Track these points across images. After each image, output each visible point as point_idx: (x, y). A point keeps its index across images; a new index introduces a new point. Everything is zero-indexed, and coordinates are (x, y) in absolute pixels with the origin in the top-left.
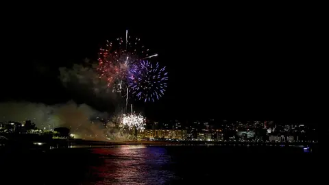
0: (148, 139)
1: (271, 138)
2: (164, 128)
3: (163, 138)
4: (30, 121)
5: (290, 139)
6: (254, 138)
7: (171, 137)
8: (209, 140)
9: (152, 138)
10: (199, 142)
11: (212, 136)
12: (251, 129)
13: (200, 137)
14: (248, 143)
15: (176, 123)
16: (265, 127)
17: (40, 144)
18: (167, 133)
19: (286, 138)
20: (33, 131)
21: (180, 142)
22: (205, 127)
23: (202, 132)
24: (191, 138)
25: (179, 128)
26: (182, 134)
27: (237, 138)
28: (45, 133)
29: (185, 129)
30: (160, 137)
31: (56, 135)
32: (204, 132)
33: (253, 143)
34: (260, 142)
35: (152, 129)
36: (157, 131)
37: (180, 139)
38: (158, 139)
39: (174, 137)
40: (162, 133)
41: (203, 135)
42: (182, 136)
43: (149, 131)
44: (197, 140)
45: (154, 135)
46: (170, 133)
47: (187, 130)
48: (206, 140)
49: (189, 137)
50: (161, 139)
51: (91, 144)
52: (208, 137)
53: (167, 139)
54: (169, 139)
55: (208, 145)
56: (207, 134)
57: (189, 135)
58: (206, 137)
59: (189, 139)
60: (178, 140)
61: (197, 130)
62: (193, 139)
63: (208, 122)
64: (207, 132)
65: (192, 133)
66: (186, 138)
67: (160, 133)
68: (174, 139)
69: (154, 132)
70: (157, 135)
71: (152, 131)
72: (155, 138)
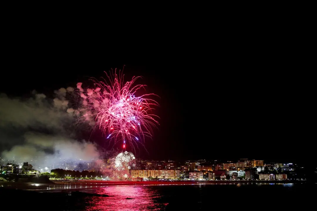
0: (142, 179)
1: (261, 177)
2: (157, 168)
3: (156, 179)
4: (27, 163)
5: (279, 177)
6: (244, 177)
7: (164, 177)
8: (200, 179)
9: (145, 179)
10: (191, 182)
11: (204, 175)
12: (241, 168)
13: (193, 177)
14: (238, 182)
15: (168, 163)
16: (255, 166)
17: (37, 185)
18: (160, 174)
19: (275, 177)
20: (30, 172)
21: (173, 182)
22: (197, 167)
23: (193, 171)
24: (183, 178)
25: (172, 169)
26: (175, 174)
27: (228, 177)
28: (42, 174)
29: (177, 169)
30: (153, 177)
31: (53, 176)
32: (196, 171)
33: (243, 182)
34: (250, 181)
35: (145, 170)
36: (150, 172)
37: (173, 179)
38: (152, 179)
39: (167, 177)
40: (155, 173)
41: (195, 174)
42: (175, 176)
43: (142, 171)
44: (189, 179)
45: (147, 175)
46: (163, 173)
47: (179, 170)
48: (198, 180)
49: (181, 177)
50: (155, 179)
51: (87, 185)
52: (200, 176)
53: (160, 179)
54: (162, 179)
55: (200, 184)
56: (199, 174)
57: (182, 175)
58: (198, 176)
59: (181, 179)
60: (171, 180)
61: (189, 170)
62: (186, 179)
63: (200, 162)
64: (199, 172)
65: (184, 172)
66: (179, 178)
67: (154, 173)
68: (167, 179)
69: (147, 172)
70: (150, 175)
71: (145, 172)
72: (148, 178)
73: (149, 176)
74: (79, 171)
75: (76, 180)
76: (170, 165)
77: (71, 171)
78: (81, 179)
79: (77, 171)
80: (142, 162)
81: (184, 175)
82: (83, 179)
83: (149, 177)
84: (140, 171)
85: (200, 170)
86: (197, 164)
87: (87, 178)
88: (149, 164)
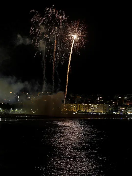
2: (87, 102)
3: (86, 112)
7: (93, 110)
8: (129, 113)
9: (75, 111)
10: (120, 115)
13: (121, 111)
15: (97, 97)
18: (89, 107)
21: (102, 115)
22: (126, 101)
23: (123, 106)
24: (112, 112)
25: (101, 102)
26: (104, 108)
29: (106, 103)
30: (82, 110)
32: (125, 106)
35: (75, 103)
36: (80, 106)
37: (102, 113)
38: (81, 113)
39: (96, 111)
40: (85, 107)
41: (124, 108)
42: (104, 110)
43: (72, 105)
44: (118, 113)
45: (77, 109)
46: (92, 107)
47: (108, 104)
48: (126, 114)
49: (110, 111)
50: (84, 112)
51: (17, 118)
52: (129, 110)
53: (89, 112)
54: (91, 112)
55: (129, 118)
56: (127, 108)
57: (111, 109)
58: (126, 110)
59: (110, 113)
60: (100, 114)
61: (118, 104)
62: (114, 113)
63: (129, 96)
64: (127, 106)
65: (113, 106)
66: (108, 111)
67: (83, 107)
68: (96, 113)
69: (77, 106)
70: (80, 109)
71: (75, 105)
72: (77, 112)
73: (78, 109)
74: (10, 104)
75: (6, 113)
76: (100, 98)
77: (2, 104)
78: (11, 111)
79: (7, 104)
80: (72, 95)
81: (113, 109)
82: (12, 112)
83: (79, 111)
84: (69, 104)
85: (128, 104)
86: (127, 98)
87: (17, 111)
88: (78, 97)
